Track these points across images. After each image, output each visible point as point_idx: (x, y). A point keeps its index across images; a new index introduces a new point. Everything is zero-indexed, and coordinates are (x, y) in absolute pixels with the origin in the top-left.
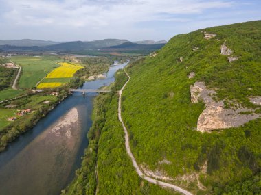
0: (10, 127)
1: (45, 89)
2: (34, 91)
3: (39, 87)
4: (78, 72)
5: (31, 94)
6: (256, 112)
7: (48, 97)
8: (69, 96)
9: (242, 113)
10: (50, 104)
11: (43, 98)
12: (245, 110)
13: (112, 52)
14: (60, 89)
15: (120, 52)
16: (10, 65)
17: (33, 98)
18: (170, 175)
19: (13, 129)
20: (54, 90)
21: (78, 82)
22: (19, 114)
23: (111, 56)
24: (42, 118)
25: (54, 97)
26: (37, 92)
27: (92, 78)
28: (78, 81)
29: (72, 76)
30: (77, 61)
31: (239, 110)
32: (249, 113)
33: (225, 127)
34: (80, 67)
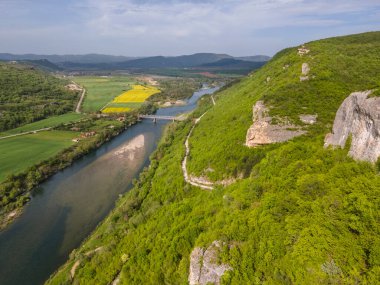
0: (75, 146)
1: (110, 114)
2: (99, 116)
3: (104, 111)
4: (152, 97)
5: (95, 119)
6: (303, 129)
7: (114, 122)
8: (137, 123)
9: (288, 129)
10: (115, 130)
11: (108, 122)
12: (293, 126)
13: (203, 71)
14: (128, 115)
15: (215, 72)
16: (73, 87)
17: (97, 122)
18: (211, 180)
19: (78, 149)
20: (121, 115)
21: (150, 109)
22: (83, 136)
23: (200, 77)
24: (105, 142)
25: (119, 122)
26: (102, 117)
27: (168, 104)
28: (150, 106)
29: (144, 101)
30: (154, 83)
31: (286, 127)
32: (296, 130)
33: (270, 142)
34: (155, 91)
